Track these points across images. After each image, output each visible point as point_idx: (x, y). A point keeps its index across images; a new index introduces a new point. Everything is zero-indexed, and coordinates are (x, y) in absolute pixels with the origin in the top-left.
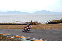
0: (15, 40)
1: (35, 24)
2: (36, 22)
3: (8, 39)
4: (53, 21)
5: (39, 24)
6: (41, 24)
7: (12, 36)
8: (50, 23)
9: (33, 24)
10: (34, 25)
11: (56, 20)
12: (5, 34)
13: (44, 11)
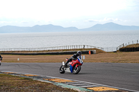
0: (50, 86)
1: (92, 53)
2: (95, 49)
3: (36, 84)
4: (131, 47)
5: (100, 52)
6: (105, 52)
7: (43, 78)
8: (123, 50)
9: (87, 53)
10: (90, 56)
11: (137, 44)
12: (28, 74)
13: (111, 25)
